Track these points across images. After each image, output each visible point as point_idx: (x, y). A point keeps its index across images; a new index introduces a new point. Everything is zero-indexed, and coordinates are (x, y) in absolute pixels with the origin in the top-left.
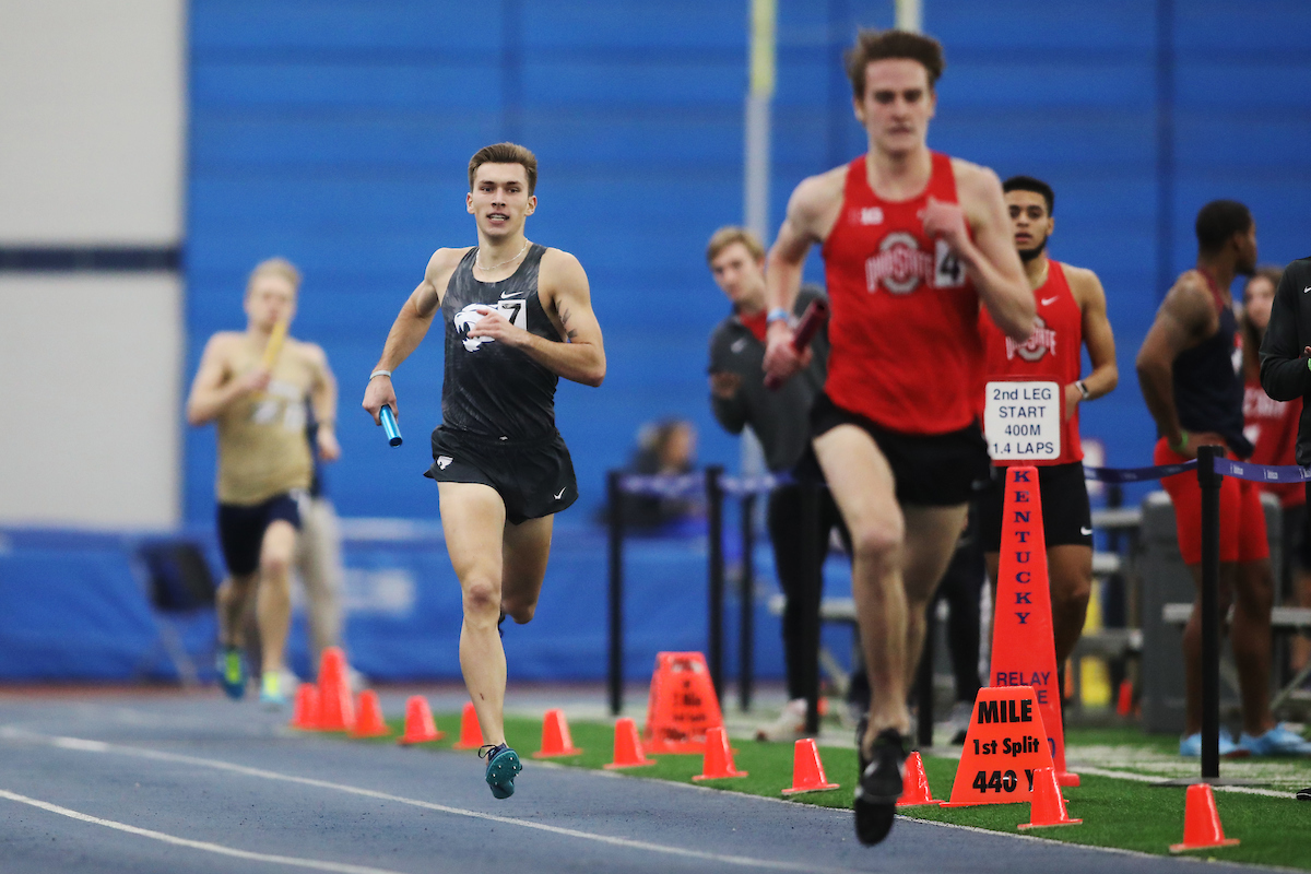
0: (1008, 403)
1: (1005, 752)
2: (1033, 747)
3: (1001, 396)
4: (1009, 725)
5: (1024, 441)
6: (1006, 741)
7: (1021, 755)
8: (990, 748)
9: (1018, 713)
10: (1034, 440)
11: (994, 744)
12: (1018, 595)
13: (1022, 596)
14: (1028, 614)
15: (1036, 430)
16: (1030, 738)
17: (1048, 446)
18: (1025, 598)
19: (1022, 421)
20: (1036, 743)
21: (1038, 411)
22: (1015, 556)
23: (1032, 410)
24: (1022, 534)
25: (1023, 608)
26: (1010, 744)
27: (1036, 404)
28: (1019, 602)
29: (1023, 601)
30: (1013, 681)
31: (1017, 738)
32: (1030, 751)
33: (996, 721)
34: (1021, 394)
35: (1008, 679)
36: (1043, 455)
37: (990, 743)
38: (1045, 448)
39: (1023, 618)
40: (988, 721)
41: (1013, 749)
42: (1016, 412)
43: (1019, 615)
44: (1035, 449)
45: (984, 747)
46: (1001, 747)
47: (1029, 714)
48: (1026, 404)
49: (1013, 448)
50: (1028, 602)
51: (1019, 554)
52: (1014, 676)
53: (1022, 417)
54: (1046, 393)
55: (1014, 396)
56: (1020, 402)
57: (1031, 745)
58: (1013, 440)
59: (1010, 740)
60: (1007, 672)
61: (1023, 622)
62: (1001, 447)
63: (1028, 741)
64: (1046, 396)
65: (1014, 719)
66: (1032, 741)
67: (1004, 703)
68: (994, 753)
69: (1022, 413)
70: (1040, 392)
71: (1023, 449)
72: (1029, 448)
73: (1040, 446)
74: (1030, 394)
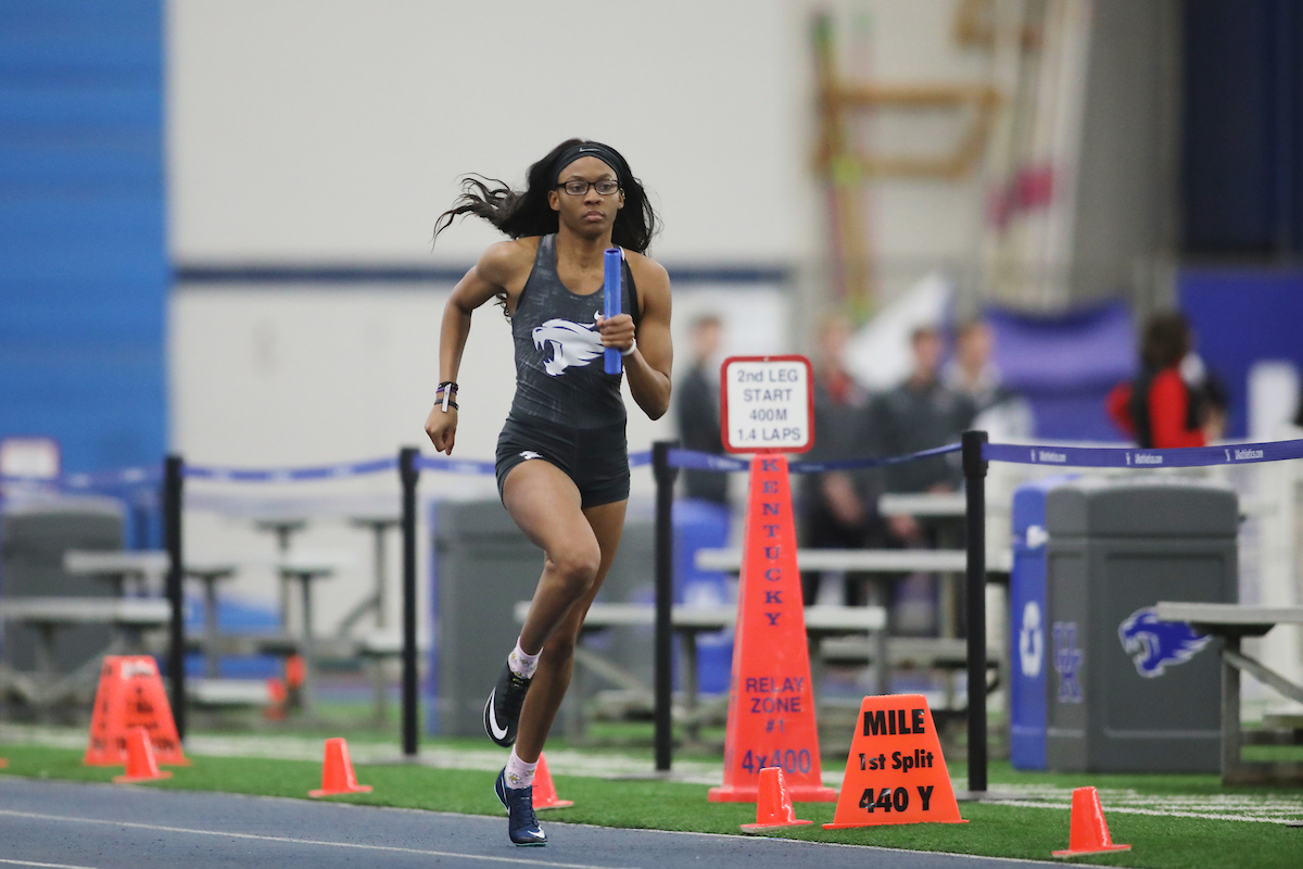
0: (753, 385)
1: (894, 767)
2: (926, 761)
3: (745, 378)
4: (898, 737)
5: (770, 426)
6: (895, 755)
7: (913, 771)
8: (878, 763)
9: (909, 724)
10: (780, 425)
11: (882, 758)
12: (768, 594)
13: (772, 595)
14: (778, 615)
15: (782, 415)
16: (923, 751)
17: (795, 432)
18: (775, 597)
19: (767, 405)
20: (930, 757)
21: (785, 394)
22: (764, 551)
23: (778, 393)
24: (771, 528)
25: (773, 608)
26: (900, 758)
27: (783, 386)
28: (768, 601)
29: (773, 600)
30: (765, 688)
31: (908, 752)
32: (923, 766)
33: (884, 733)
34: (766, 376)
35: (758, 685)
36: (789, 442)
37: (878, 757)
38: (792, 435)
39: (773, 619)
40: (875, 733)
41: (903, 764)
42: (762, 395)
43: (769, 615)
44: (781, 434)
45: (872, 762)
46: (889, 762)
47: (921, 726)
48: (772, 387)
49: (759, 434)
50: (778, 601)
51: (768, 550)
52: (764, 682)
53: (768, 400)
54: (792, 374)
55: (759, 377)
56: (766, 385)
57: (923, 759)
58: (759, 425)
59: (899, 753)
60: (757, 678)
61: (773, 623)
62: (747, 433)
63: (920, 755)
64: (793, 378)
65: (904, 731)
66: (926, 754)
67: (892, 713)
68: (882, 768)
69: (768, 396)
70: (786, 373)
71: (769, 434)
72: (776, 435)
73: (787, 432)
74: (775, 376)
